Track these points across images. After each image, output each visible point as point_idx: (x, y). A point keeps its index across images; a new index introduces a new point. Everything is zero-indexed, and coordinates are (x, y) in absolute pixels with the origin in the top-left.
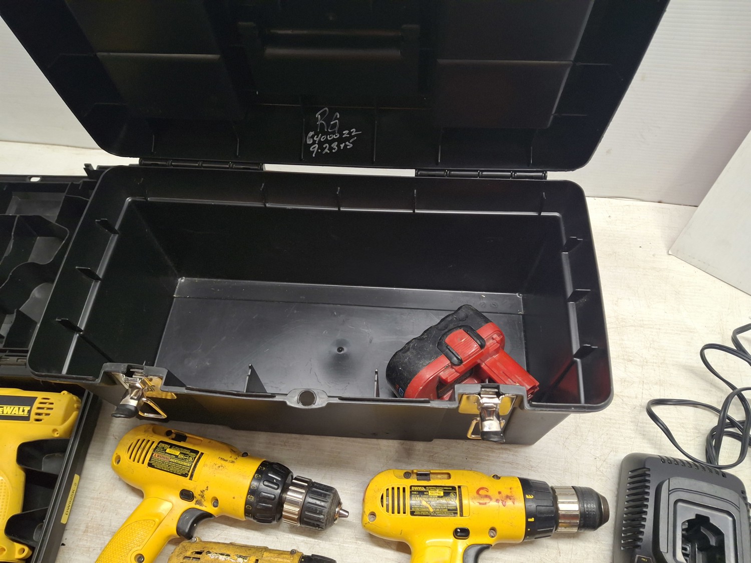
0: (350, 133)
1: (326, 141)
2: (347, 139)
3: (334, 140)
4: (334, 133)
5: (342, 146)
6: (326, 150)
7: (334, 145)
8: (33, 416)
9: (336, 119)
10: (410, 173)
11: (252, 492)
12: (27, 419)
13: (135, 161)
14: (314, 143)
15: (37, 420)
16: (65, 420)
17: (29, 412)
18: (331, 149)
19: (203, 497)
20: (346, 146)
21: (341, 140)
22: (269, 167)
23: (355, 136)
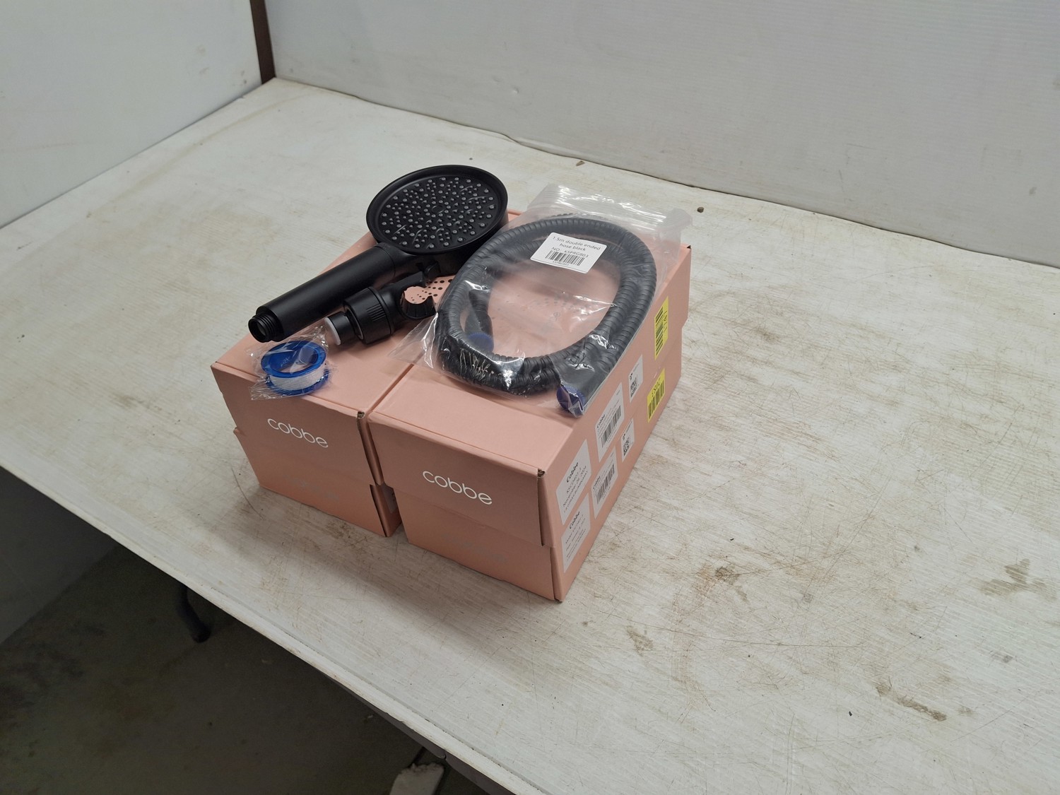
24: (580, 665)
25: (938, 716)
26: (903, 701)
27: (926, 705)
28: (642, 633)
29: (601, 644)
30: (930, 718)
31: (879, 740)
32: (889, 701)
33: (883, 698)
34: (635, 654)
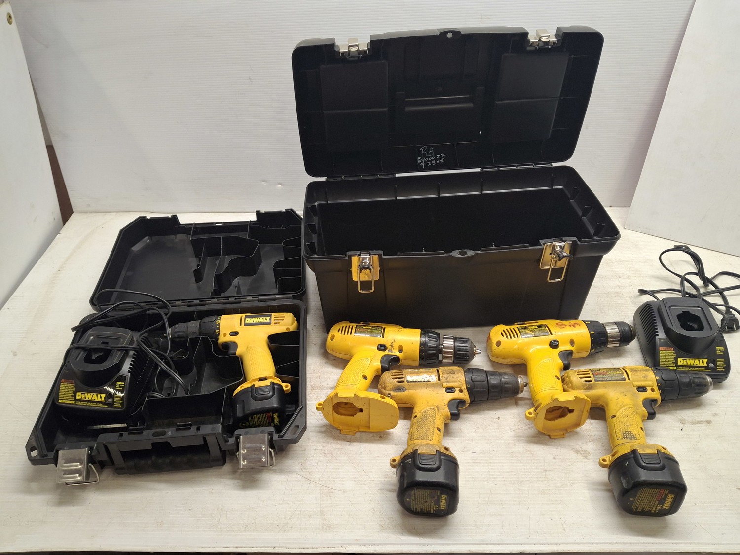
0: (441, 156)
1: (428, 161)
2: (440, 159)
3: (432, 160)
4: (432, 157)
5: (438, 162)
6: (430, 164)
7: (434, 162)
8: (273, 322)
9: (432, 150)
10: (478, 170)
11: (422, 344)
12: (269, 323)
13: (323, 179)
14: (422, 162)
15: (275, 324)
16: (292, 323)
17: (270, 319)
18: (432, 164)
19: (392, 346)
20: (440, 162)
21: (436, 160)
22: (398, 175)
23: (443, 157)
24: (570, 479)
25: (709, 422)
26: (693, 423)
27: (701, 420)
28: (580, 449)
29: (569, 464)
30: (707, 424)
31: (699, 443)
32: (689, 425)
33: (686, 425)
34: (586, 460)
